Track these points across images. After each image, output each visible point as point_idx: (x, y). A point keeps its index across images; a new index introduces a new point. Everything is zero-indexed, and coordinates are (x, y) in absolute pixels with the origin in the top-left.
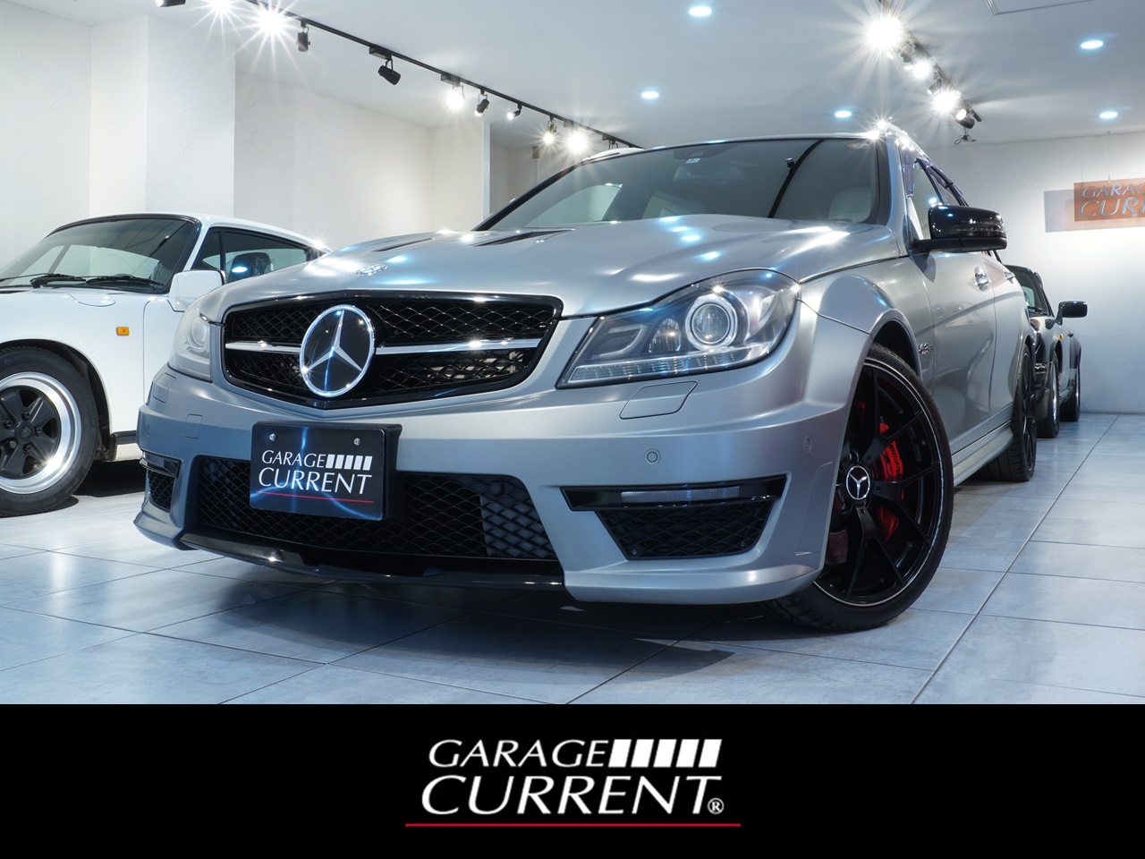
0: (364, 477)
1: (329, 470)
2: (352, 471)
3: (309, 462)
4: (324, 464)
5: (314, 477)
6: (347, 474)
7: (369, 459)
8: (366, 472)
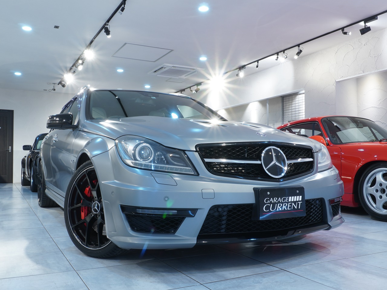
0: (300, 203)
1: (290, 202)
2: (297, 201)
3: (284, 200)
4: (288, 200)
5: (285, 205)
6: (295, 202)
7: (301, 197)
8: (300, 201)
